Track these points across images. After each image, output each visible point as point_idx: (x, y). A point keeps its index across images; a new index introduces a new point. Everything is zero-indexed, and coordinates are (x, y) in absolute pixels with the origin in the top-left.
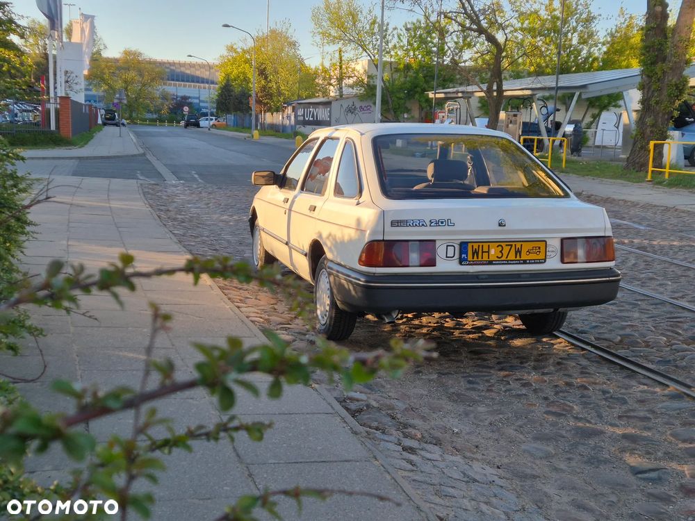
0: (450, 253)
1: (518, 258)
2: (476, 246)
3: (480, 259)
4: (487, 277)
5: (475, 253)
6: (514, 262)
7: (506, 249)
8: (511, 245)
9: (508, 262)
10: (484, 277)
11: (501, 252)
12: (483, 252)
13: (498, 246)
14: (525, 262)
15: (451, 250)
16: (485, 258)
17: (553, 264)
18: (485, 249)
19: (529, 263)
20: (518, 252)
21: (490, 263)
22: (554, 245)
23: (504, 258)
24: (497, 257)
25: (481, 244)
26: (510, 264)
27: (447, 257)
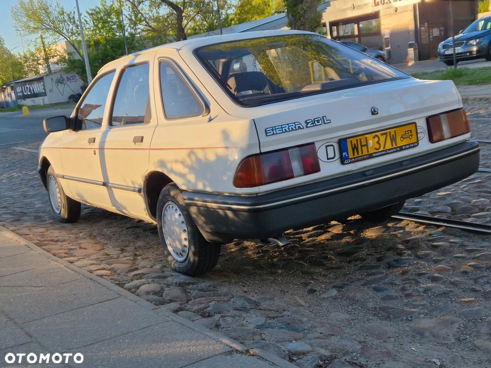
0: (331, 155)
1: (394, 146)
2: (354, 141)
3: (360, 154)
4: (372, 171)
5: (355, 148)
6: (392, 151)
7: (382, 138)
8: (386, 134)
9: (386, 152)
10: (370, 172)
11: (378, 142)
12: (362, 146)
13: (374, 138)
14: (401, 149)
15: (330, 149)
16: (365, 153)
17: (425, 146)
18: (364, 143)
19: (405, 149)
20: (393, 139)
21: (371, 156)
22: (422, 124)
23: (381, 149)
24: (376, 149)
25: (358, 138)
26: (389, 153)
27: (328, 159)
